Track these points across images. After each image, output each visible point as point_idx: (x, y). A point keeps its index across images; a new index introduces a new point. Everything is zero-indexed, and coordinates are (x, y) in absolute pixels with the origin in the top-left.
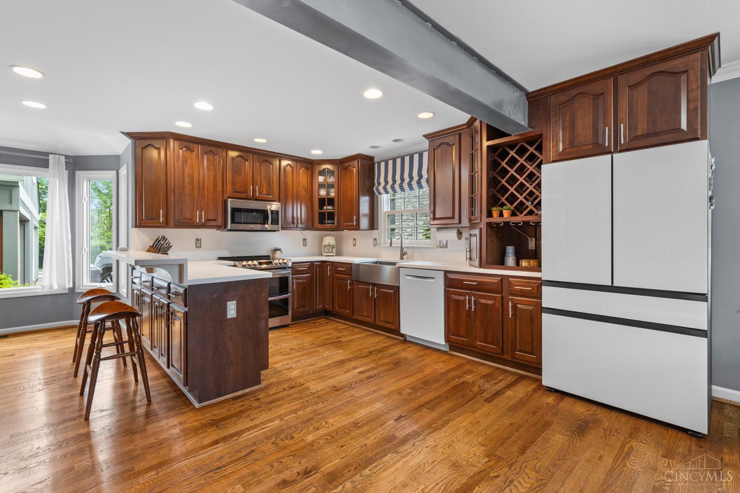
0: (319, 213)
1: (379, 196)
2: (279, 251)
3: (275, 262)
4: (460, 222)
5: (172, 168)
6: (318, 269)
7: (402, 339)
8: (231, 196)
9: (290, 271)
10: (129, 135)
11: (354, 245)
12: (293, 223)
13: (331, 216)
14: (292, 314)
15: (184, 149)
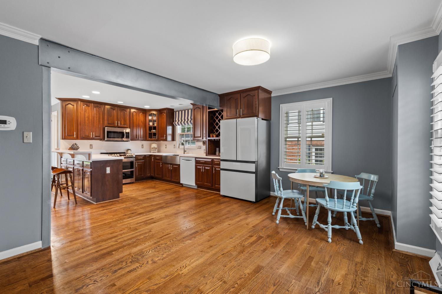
0: (149, 133)
1: (176, 126)
2: (130, 151)
3: (127, 155)
4: (203, 139)
5: (80, 114)
6: (148, 158)
7: (182, 185)
8: (107, 126)
9: (134, 159)
10: (59, 99)
11: (166, 148)
12: (137, 138)
13: (155, 134)
14: (135, 178)
15: (85, 106)
